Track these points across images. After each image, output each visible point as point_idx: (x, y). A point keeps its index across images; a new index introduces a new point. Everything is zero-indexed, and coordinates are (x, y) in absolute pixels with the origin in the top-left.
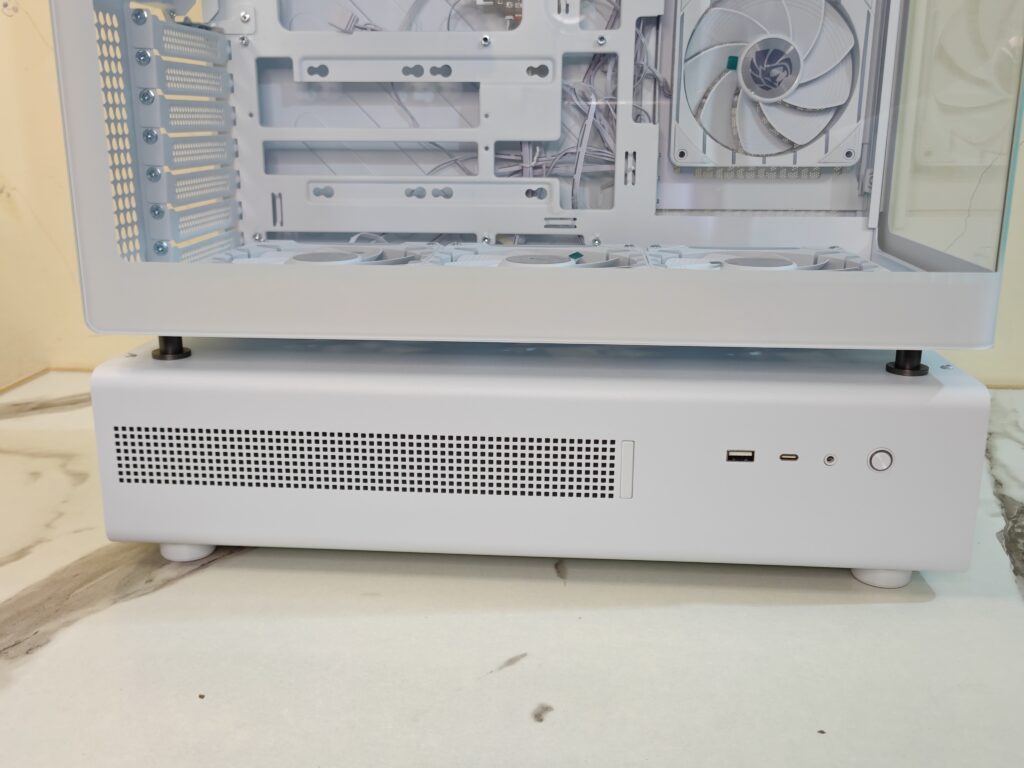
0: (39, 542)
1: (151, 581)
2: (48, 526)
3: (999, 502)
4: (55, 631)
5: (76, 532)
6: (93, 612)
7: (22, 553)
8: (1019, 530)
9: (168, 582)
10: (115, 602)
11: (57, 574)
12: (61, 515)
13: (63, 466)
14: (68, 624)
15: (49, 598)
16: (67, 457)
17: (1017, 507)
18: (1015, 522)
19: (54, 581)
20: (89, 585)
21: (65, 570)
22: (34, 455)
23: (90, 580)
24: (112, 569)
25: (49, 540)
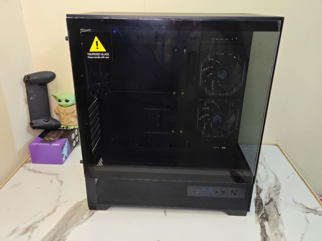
0: (57, 206)
1: (83, 219)
2: (58, 200)
3: (256, 188)
4: (66, 235)
5: (65, 202)
6: (73, 229)
7: (54, 210)
8: (258, 198)
9: (86, 219)
10: (77, 226)
11: (63, 217)
12: (60, 196)
13: (57, 178)
14: (69, 233)
15: (63, 225)
16: (57, 175)
17: (259, 190)
18: (258, 195)
19: (63, 219)
20: (71, 220)
21: (65, 216)
22: (50, 174)
23: (70, 219)
24: (74, 215)
25: (59, 206)
